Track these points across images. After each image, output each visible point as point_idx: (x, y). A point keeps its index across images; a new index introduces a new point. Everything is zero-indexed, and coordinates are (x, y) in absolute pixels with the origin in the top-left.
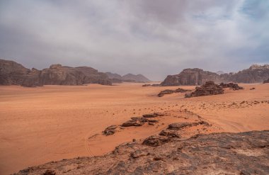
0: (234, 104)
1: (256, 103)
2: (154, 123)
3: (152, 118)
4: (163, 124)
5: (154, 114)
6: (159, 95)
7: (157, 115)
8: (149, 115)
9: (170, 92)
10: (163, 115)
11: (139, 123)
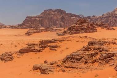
2: (56, 49)
3: (52, 44)
4: (67, 48)
5: (53, 40)
6: (26, 34)
7: (56, 41)
8: (47, 41)
9: (39, 31)
10: (63, 41)
11: (39, 49)
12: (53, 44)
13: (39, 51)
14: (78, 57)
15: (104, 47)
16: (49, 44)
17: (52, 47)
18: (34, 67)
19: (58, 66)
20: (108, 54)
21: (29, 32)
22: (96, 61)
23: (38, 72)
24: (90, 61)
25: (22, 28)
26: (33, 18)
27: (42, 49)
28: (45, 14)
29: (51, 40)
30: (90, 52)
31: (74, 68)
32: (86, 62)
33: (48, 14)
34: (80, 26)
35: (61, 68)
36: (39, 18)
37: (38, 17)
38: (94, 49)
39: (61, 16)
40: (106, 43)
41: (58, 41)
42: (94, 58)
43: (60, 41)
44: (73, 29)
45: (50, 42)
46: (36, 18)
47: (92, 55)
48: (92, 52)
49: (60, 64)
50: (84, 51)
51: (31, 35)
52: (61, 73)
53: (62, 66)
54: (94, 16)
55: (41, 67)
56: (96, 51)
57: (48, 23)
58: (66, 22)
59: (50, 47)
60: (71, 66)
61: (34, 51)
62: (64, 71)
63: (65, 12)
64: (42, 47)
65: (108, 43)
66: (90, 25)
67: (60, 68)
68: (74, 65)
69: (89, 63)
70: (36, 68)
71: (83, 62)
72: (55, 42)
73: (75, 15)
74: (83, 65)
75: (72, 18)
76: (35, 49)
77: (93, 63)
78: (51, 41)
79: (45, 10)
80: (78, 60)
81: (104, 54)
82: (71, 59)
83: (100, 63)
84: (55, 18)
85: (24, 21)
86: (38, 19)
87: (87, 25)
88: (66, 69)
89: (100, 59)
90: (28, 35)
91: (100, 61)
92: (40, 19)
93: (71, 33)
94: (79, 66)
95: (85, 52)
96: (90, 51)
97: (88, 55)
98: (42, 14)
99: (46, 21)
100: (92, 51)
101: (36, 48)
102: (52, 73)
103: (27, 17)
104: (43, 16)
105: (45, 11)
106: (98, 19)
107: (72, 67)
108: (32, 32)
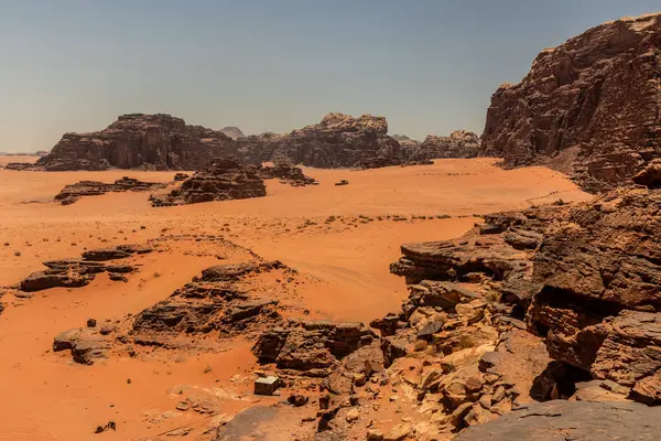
0: (308, 223)
1: (365, 220)
2: (126, 275)
3: (116, 260)
4: (157, 275)
5: (119, 248)
6: (58, 197)
7: (128, 251)
8: (105, 253)
9: (96, 189)
10: (149, 251)
11: (77, 277)
12: (119, 263)
13: (80, 284)
14: (171, 316)
15: (238, 287)
16: (108, 263)
17: (117, 270)
18: (56, 343)
19: (119, 339)
20: (245, 308)
21: (68, 194)
22: (214, 327)
23: (67, 358)
24: (201, 327)
25: (48, 170)
26: (84, 139)
27: (86, 276)
28: (120, 126)
29: (114, 250)
30: (203, 300)
31: (160, 345)
32: (190, 330)
33: (129, 128)
34: (218, 179)
35: (128, 344)
36: (104, 139)
37: (99, 137)
38: (214, 293)
39: (172, 134)
40: (249, 271)
41: (133, 252)
42: (212, 319)
43: (140, 253)
44: (197, 185)
45: (111, 255)
46: (94, 140)
47: (207, 310)
48: (207, 302)
49: (125, 333)
50: (188, 297)
51: (72, 202)
52: (126, 359)
53: (130, 338)
54: (267, 136)
55: (76, 342)
56: (219, 297)
57: (129, 155)
58: (184, 153)
59: (111, 270)
60: (151, 341)
61: (66, 282)
62: (132, 354)
63: (182, 122)
64: (88, 271)
65: (251, 273)
66: (244, 175)
67: (124, 346)
68: (159, 338)
69: (198, 330)
70: (60, 346)
71: (183, 328)
72: (127, 256)
73: (214, 132)
74: (182, 338)
75: (204, 140)
76: (67, 279)
77: (207, 331)
78: (114, 253)
79: (122, 115)
80: (172, 323)
81: (236, 306)
82: (154, 322)
83: (223, 331)
84: (152, 140)
85: (56, 149)
86: (101, 142)
87: (237, 175)
88: (138, 349)
89: (224, 322)
90: (65, 203)
91: (223, 327)
92: (106, 142)
93: (190, 198)
94: (172, 340)
95: (191, 300)
96: (203, 297)
97: (196, 309)
98: (110, 127)
99: (126, 149)
100: (207, 298)
101: (70, 274)
102: (102, 360)
103: (66, 136)
104: (117, 133)
105: (120, 118)
106: (278, 143)
107: (154, 343)
108: (75, 195)
